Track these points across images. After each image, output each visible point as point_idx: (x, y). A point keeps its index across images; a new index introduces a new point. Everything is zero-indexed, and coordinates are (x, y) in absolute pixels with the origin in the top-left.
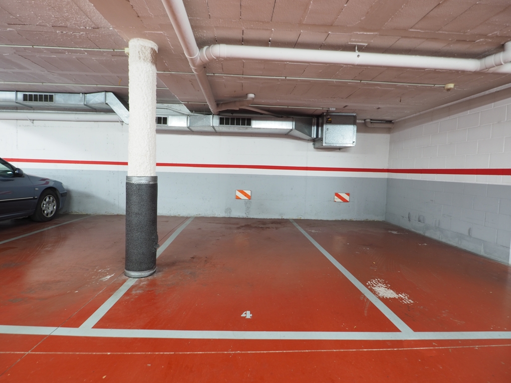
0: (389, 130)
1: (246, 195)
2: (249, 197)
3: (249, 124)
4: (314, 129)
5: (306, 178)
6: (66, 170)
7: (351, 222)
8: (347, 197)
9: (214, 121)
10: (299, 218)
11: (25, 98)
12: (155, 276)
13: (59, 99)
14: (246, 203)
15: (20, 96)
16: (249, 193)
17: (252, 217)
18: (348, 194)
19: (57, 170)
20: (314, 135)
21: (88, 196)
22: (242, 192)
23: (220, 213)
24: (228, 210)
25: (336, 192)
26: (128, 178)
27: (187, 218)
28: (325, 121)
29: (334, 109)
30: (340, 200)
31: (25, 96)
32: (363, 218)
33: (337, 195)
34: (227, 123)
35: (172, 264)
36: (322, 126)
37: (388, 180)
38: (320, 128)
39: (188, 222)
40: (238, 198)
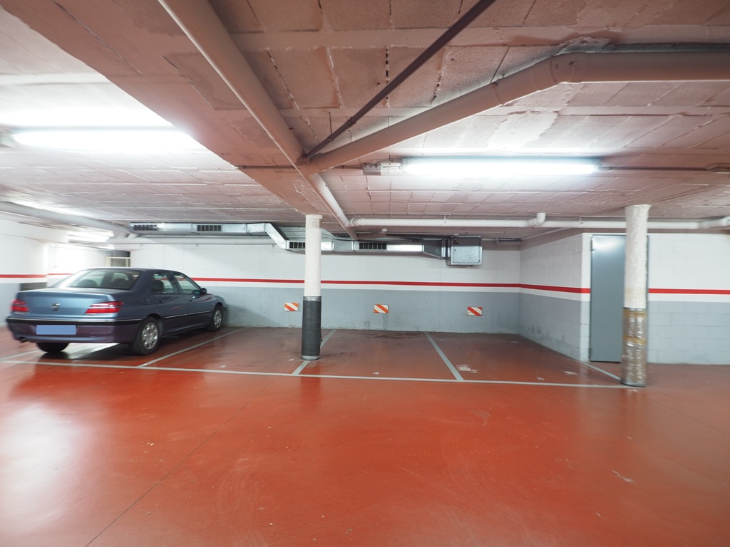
0: (519, 248)
1: (383, 309)
2: (387, 311)
3: (385, 248)
4: (443, 249)
5: (440, 293)
6: (224, 287)
7: (484, 335)
8: (479, 311)
9: (355, 246)
10: (433, 330)
11: (199, 228)
12: (320, 360)
13: (226, 229)
14: (384, 317)
15: (195, 226)
16: (386, 307)
17: (389, 329)
18: (481, 308)
19: (217, 287)
20: (444, 255)
21: (242, 310)
22: (380, 306)
23: (360, 326)
24: (367, 323)
25: (469, 306)
26: (304, 297)
27: (330, 330)
28: (452, 243)
29: (457, 235)
30: (472, 314)
31: (199, 226)
32: (496, 330)
33: (470, 309)
34: (366, 248)
35: (329, 356)
36: (450, 247)
37: (520, 294)
38: (449, 249)
39: (332, 333)
40: (376, 312)
